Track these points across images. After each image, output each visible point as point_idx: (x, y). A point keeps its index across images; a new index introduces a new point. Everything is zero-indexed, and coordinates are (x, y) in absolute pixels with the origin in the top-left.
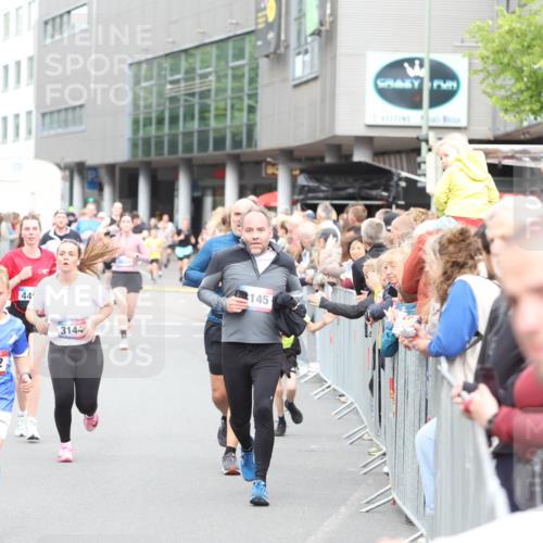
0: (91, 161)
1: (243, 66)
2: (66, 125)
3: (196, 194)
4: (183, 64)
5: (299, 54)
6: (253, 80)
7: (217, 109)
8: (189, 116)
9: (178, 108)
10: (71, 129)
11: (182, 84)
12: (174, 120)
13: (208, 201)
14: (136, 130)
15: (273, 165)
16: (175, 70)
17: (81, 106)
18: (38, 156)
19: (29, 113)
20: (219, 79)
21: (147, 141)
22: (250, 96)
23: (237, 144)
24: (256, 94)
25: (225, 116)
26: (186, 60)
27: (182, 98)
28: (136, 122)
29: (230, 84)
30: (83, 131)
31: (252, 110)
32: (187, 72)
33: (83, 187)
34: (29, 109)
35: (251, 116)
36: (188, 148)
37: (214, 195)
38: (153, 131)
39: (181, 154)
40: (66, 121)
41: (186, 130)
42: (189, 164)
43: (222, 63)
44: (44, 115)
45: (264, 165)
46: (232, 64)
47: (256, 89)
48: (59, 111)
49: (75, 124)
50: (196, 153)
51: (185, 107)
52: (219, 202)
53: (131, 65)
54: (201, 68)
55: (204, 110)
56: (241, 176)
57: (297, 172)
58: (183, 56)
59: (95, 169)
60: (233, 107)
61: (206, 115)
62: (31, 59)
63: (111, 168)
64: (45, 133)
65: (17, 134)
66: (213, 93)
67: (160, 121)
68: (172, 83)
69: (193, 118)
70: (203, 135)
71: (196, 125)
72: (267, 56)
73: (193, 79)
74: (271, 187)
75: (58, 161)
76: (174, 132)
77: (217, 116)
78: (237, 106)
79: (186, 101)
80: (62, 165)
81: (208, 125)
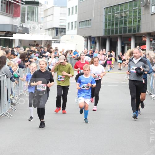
0: (93, 35)
1: (137, 9)
2: (86, 26)
3: (123, 45)
4: (120, 8)
5: (153, 6)
6: (140, 13)
7: (129, 21)
8: (121, 23)
9: (118, 21)
10: (87, 26)
11: (119, 14)
12: (117, 24)
13: (126, 47)
14: (106, 27)
15: (145, 37)
16: (117, 10)
17: (91, 20)
18: (78, 34)
19: (76, 22)
20: (130, 12)
21: (109, 30)
22: (139, 18)
23: (135, 31)
24: (140, 17)
25: (131, 23)
26: (120, 7)
27: (119, 18)
28: (106, 25)
29: (133, 14)
30: (91, 27)
31: (139, 21)
32: (121, 10)
33: (91, 43)
34: (75, 21)
35: (139, 23)
36: (121, 32)
37: (128, 46)
38: (111, 27)
39: (119, 34)
40: (86, 24)
41: (120, 27)
42: (121, 37)
43: (131, 8)
44: (80, 22)
45: (142, 38)
46: (133, 8)
47: (141, 15)
48: (84, 21)
49: (88, 25)
50: (123, 34)
51: (120, 20)
52: (129, 48)
53: (104, 8)
54: (125, 10)
55: (125, 21)
56: (136, 40)
57: (152, 40)
58: (120, 6)
59: (94, 38)
60: (134, 21)
61: (126, 23)
62: (76, 6)
63: (99, 38)
64: (80, 28)
65: (72, 28)
66: (128, 16)
67: (113, 25)
68: (116, 13)
69: (122, 24)
70: (125, 28)
71: (123, 26)
72: (144, 6)
73: (122, 12)
74: (144, 44)
75: (84, 35)
76: (117, 27)
77: (129, 23)
78: (135, 20)
79: (120, 18)
80: (85, 37)
81: (127, 26)
